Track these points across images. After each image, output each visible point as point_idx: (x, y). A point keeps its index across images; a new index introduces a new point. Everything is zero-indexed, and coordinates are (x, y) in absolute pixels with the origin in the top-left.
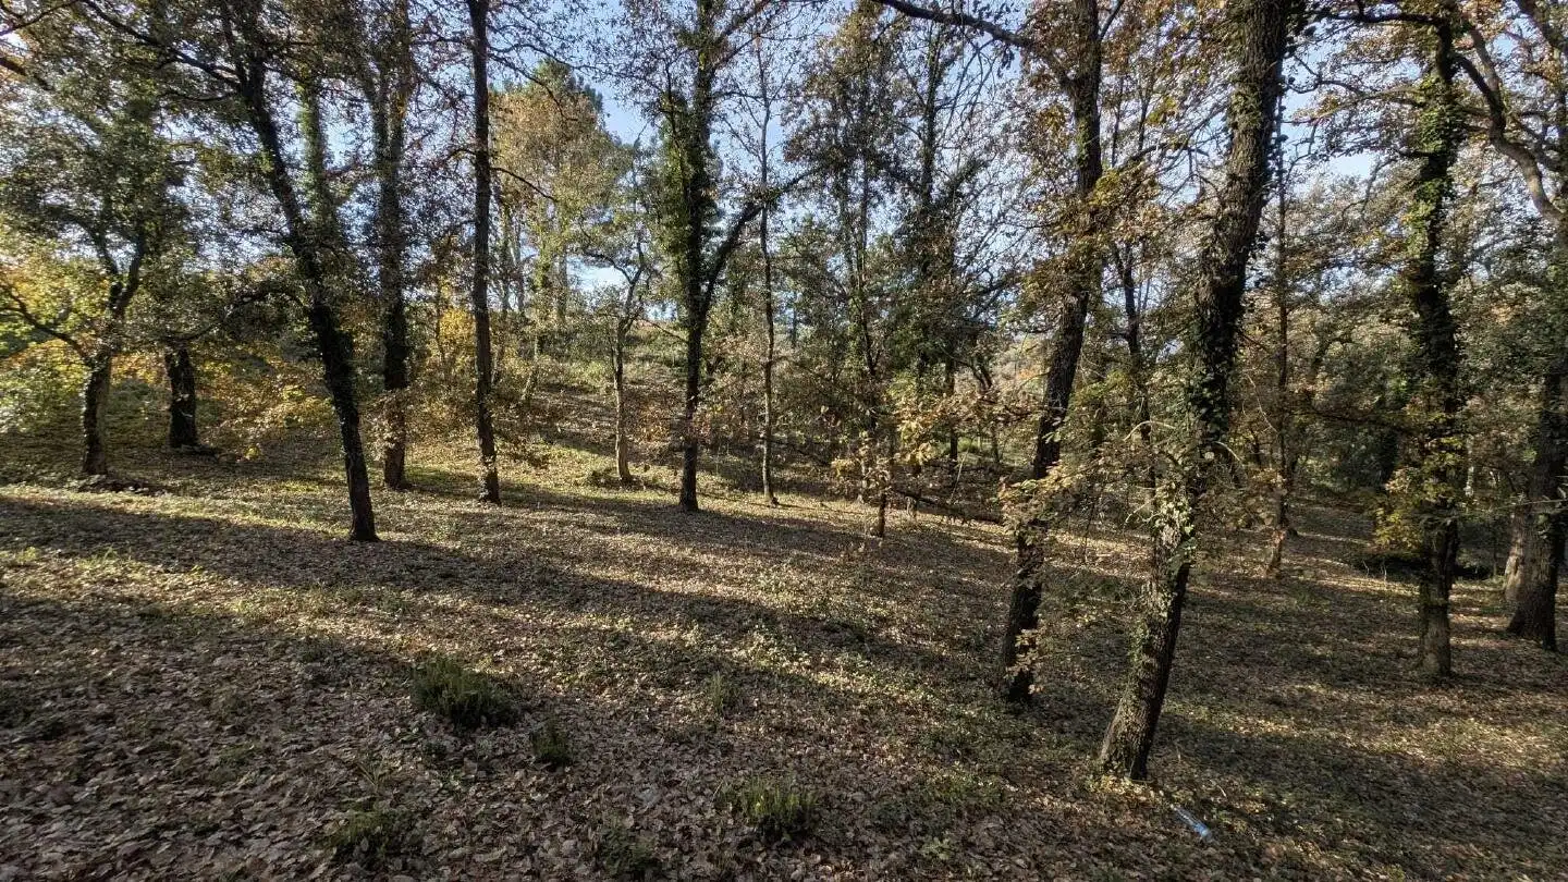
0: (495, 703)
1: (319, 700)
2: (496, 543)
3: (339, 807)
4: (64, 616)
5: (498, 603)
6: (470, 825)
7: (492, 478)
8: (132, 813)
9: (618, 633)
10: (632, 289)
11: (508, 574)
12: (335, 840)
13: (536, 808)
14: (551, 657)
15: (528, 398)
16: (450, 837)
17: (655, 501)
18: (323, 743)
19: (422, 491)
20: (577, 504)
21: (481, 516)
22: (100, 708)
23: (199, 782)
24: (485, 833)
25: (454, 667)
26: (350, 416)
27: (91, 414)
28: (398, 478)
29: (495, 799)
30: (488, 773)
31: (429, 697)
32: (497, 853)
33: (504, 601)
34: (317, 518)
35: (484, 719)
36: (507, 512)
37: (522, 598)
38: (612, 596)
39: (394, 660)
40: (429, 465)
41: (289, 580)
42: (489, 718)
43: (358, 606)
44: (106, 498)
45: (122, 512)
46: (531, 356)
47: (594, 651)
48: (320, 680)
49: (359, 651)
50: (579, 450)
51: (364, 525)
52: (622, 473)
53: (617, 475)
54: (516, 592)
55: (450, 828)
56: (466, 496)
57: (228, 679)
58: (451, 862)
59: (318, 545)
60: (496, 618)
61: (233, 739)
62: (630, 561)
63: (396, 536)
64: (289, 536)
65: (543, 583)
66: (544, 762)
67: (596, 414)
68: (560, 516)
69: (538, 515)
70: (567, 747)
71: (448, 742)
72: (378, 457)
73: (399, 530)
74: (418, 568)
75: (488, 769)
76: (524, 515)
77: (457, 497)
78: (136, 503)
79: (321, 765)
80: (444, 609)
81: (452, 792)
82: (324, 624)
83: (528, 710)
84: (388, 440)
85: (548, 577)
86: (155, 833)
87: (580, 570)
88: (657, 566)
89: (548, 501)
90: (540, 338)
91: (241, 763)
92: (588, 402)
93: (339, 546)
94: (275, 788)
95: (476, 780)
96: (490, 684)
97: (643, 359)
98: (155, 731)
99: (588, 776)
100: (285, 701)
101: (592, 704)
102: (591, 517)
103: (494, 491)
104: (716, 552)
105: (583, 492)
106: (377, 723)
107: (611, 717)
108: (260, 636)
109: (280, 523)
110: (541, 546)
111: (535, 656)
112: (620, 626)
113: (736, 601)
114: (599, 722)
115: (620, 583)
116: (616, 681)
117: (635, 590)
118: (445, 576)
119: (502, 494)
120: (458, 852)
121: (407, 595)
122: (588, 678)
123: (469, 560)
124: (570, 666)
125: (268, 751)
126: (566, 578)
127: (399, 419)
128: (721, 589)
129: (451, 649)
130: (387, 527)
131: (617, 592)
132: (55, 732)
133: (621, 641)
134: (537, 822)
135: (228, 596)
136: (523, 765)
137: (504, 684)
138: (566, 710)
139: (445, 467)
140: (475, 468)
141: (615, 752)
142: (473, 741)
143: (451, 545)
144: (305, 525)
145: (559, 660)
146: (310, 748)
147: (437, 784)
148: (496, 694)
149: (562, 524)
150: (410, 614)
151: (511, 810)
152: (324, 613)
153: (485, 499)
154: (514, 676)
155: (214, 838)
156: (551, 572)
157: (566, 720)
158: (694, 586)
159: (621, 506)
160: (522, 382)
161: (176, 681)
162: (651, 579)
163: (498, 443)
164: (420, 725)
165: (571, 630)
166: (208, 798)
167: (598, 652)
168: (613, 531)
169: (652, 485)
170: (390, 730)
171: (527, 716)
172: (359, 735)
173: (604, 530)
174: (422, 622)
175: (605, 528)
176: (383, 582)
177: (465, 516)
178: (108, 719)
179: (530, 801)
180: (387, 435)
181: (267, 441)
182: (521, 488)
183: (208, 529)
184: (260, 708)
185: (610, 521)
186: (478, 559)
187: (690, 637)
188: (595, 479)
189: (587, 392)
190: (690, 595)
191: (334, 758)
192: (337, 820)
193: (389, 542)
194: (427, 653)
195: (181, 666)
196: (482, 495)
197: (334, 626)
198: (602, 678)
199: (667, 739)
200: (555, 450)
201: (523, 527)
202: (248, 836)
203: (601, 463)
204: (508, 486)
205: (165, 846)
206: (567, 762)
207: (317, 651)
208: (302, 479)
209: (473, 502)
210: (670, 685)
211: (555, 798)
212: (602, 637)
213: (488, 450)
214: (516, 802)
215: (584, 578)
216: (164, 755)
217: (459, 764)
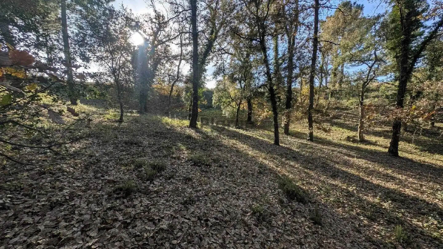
0: (300, 195)
1: (259, 177)
2: (310, 152)
3: (257, 202)
4: (227, 148)
5: (307, 168)
6: (285, 226)
7: (311, 134)
8: (225, 185)
9: (350, 191)
10: (370, 70)
11: (312, 162)
12: (253, 210)
13: (306, 232)
14: (321, 189)
15: (326, 112)
16: (279, 225)
17: (375, 150)
18: (257, 187)
19: (293, 136)
20: (340, 146)
21: (307, 144)
22: (227, 165)
23: (236, 184)
24: (288, 230)
25: (290, 181)
26: (276, 114)
27: (237, 115)
28: (287, 132)
29: (294, 222)
30: (294, 214)
31: (282, 185)
32: (291, 238)
33: (309, 169)
34: (269, 139)
35: (296, 198)
36: (315, 144)
37: (315, 169)
38: (349, 178)
39: (276, 174)
40: (295, 129)
41: (260, 150)
42: (297, 198)
43: (272, 159)
44: (238, 130)
45: (239, 133)
46: (328, 99)
47: (338, 194)
48: (260, 173)
49: (270, 169)
50: (343, 129)
51: (277, 142)
52: (360, 137)
53: (358, 139)
54: (314, 167)
55: (280, 223)
56: (303, 138)
57: (245, 166)
58: (277, 232)
59: (267, 144)
60: (305, 172)
61: (242, 178)
62: (359, 168)
63: (283, 145)
64: (262, 141)
65: (323, 167)
66: (312, 220)
67: (351, 117)
68: (333, 148)
69: (325, 147)
70: (321, 220)
71: (285, 200)
72: (283, 125)
73: (285, 144)
74: (287, 154)
75: (294, 212)
76: (320, 146)
77: (301, 138)
78: (241, 131)
79: (255, 191)
80: (292, 166)
81: (283, 213)
82: (264, 161)
83: (310, 202)
84: (286, 122)
85: (325, 166)
86: (227, 190)
87: (337, 166)
88: (371, 173)
89: (329, 143)
90: (331, 93)
91: (243, 184)
92: (348, 113)
93: (271, 145)
94: (247, 192)
95: (290, 214)
96: (300, 189)
97: (374, 97)
98: (232, 172)
99: (328, 233)
100: (253, 174)
101: (334, 211)
102: (345, 151)
103: (312, 138)
104: (408, 175)
105: (343, 143)
106: (269, 187)
107: (341, 218)
108: (253, 160)
109: (262, 138)
110: (324, 156)
111: (316, 187)
112: (350, 189)
113: (417, 199)
114: (336, 218)
115: (353, 175)
116: (345, 207)
117: (360, 179)
118: (294, 158)
119: (314, 139)
120: (280, 230)
121: (283, 160)
122: (334, 201)
123: (301, 155)
124: (327, 194)
125: (247, 183)
126: (332, 168)
127: (288, 117)
128: (408, 191)
129: (291, 176)
130: (282, 143)
131: (351, 177)
132: (220, 166)
133: (350, 195)
134: (306, 237)
135: (249, 151)
136: (305, 217)
137: (304, 191)
138: (323, 208)
139: (299, 130)
140: (307, 131)
141: (340, 231)
142: (292, 203)
143: (297, 150)
144: (266, 139)
145: (324, 191)
146: (255, 186)
147: (279, 209)
148: (301, 193)
149: (333, 151)
150: (283, 164)
151: (298, 229)
152: (265, 159)
153: (309, 140)
154: (308, 191)
155: (234, 196)
156: (326, 164)
157: (323, 211)
158: (391, 185)
159: (358, 149)
160: (324, 107)
161: (237, 164)
162: (368, 177)
163: (314, 124)
164: (279, 192)
165: (330, 184)
166: (236, 188)
167: (339, 194)
168: (353, 157)
169: (375, 144)
170: (271, 190)
171: (310, 204)
172: (265, 188)
173: (349, 156)
174: (285, 167)
175: (350, 155)
176: (278, 155)
177: (302, 144)
178: (227, 167)
179: (305, 229)
180: (285, 120)
181: (262, 121)
182: (320, 139)
183: (249, 137)
184: (248, 174)
185: (352, 153)
186: (303, 155)
187: (386, 205)
188: (348, 139)
189: (347, 110)
190: (388, 189)
191: (258, 191)
192: (255, 205)
193: (282, 146)
194: (285, 175)
195: (239, 161)
196: (308, 138)
197: (266, 162)
198: (338, 203)
199: (366, 239)
200: (334, 128)
201: (319, 149)
202: (240, 199)
203: (352, 134)
204: (317, 138)
205: (227, 193)
206: (320, 224)
207: (262, 166)
208: (268, 130)
209: (305, 140)
210: (372, 219)
211: (314, 233)
212: (343, 190)
213: (311, 126)
214: (301, 227)
215: (338, 169)
216: (232, 177)
217: (286, 207)
